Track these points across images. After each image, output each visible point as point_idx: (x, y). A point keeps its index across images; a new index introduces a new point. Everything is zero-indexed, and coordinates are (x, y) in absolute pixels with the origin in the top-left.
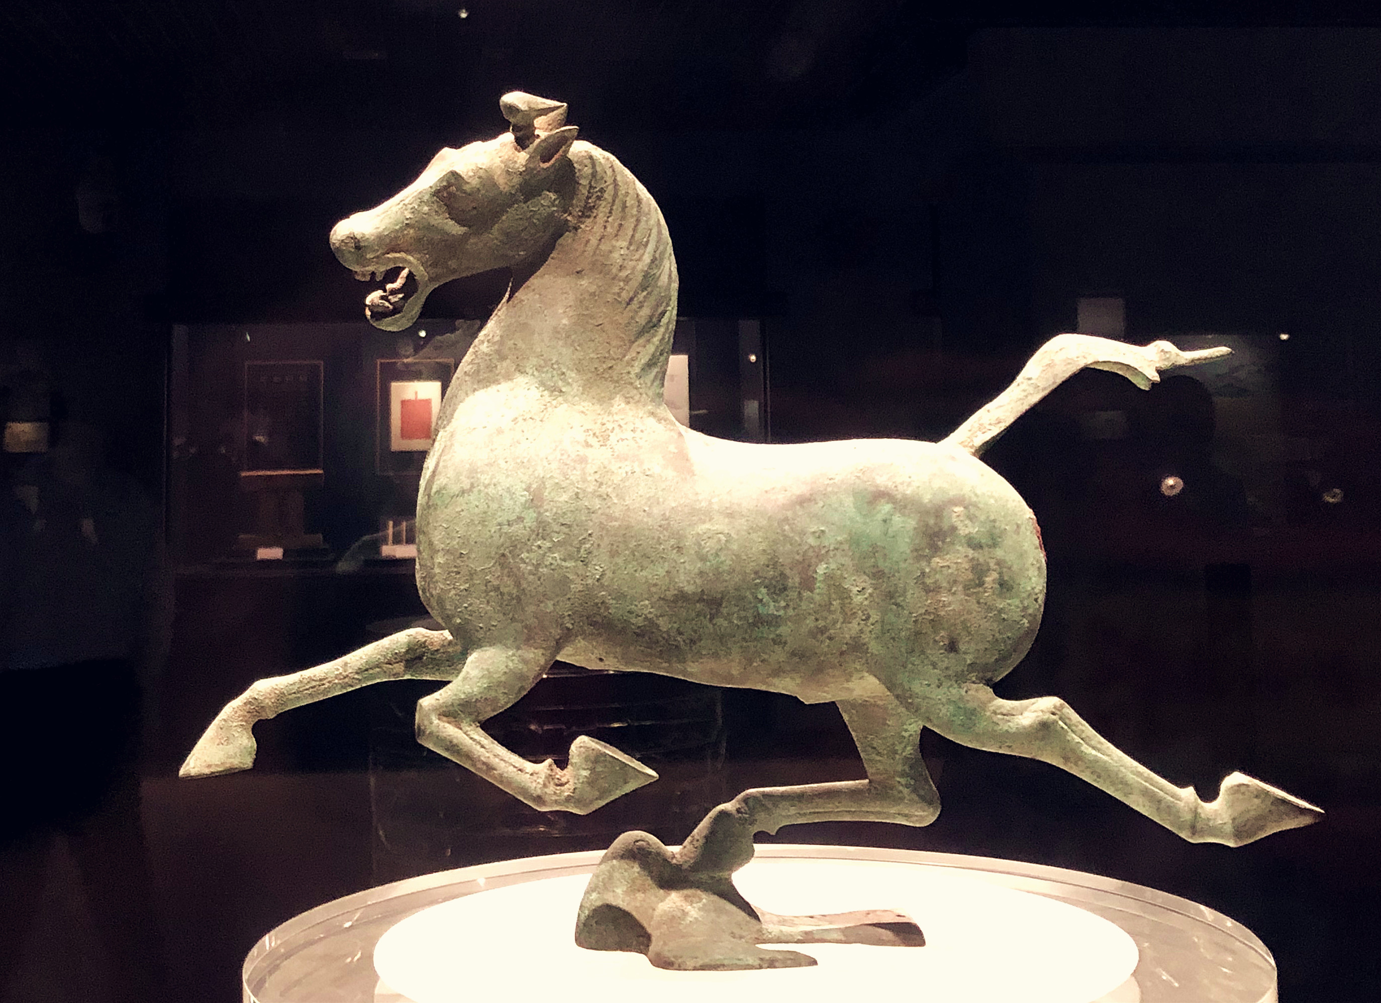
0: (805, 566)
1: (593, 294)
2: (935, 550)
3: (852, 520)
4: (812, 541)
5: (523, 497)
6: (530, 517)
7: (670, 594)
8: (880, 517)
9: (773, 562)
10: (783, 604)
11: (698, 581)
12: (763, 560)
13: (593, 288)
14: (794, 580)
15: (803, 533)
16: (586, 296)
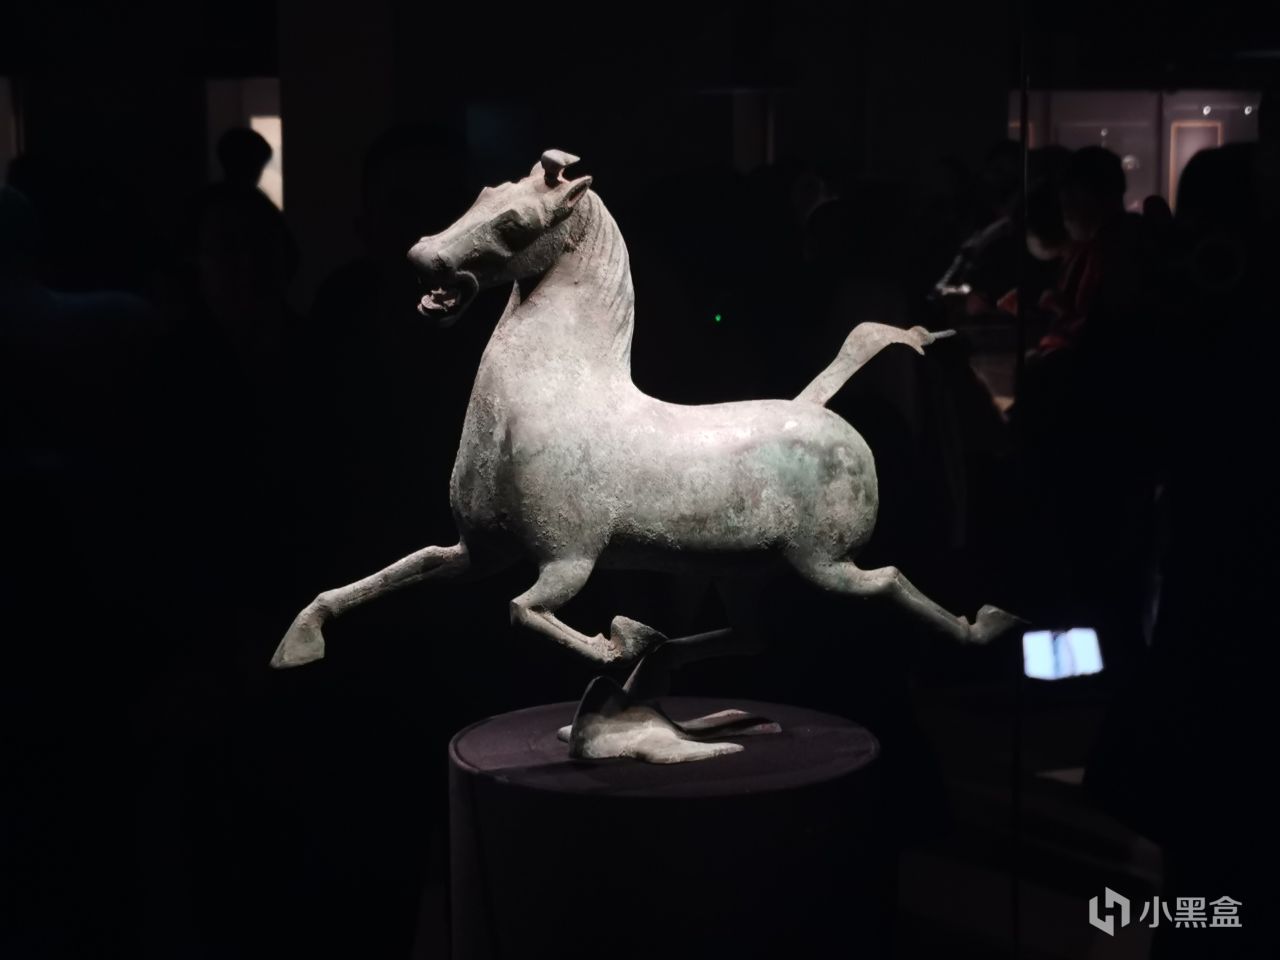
0: (755, 493)
1: (587, 300)
2: (832, 478)
3: (780, 460)
4: (757, 475)
5: (579, 454)
6: (584, 466)
7: (676, 516)
8: (796, 457)
9: (736, 492)
10: (742, 519)
11: (693, 507)
12: (731, 490)
13: (587, 295)
14: (749, 503)
15: (751, 471)
16: (583, 301)
